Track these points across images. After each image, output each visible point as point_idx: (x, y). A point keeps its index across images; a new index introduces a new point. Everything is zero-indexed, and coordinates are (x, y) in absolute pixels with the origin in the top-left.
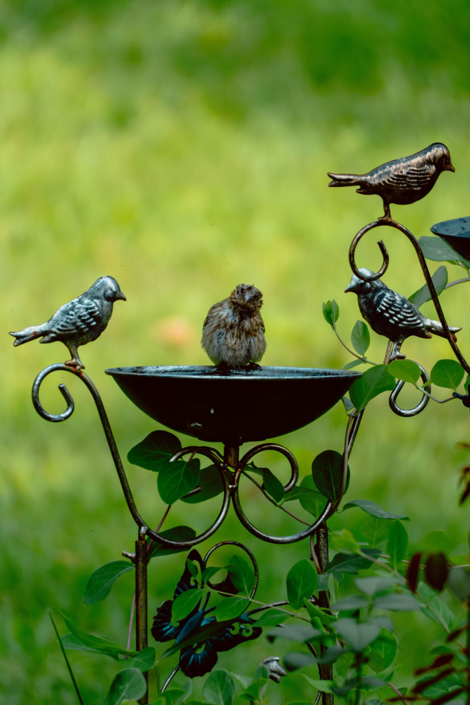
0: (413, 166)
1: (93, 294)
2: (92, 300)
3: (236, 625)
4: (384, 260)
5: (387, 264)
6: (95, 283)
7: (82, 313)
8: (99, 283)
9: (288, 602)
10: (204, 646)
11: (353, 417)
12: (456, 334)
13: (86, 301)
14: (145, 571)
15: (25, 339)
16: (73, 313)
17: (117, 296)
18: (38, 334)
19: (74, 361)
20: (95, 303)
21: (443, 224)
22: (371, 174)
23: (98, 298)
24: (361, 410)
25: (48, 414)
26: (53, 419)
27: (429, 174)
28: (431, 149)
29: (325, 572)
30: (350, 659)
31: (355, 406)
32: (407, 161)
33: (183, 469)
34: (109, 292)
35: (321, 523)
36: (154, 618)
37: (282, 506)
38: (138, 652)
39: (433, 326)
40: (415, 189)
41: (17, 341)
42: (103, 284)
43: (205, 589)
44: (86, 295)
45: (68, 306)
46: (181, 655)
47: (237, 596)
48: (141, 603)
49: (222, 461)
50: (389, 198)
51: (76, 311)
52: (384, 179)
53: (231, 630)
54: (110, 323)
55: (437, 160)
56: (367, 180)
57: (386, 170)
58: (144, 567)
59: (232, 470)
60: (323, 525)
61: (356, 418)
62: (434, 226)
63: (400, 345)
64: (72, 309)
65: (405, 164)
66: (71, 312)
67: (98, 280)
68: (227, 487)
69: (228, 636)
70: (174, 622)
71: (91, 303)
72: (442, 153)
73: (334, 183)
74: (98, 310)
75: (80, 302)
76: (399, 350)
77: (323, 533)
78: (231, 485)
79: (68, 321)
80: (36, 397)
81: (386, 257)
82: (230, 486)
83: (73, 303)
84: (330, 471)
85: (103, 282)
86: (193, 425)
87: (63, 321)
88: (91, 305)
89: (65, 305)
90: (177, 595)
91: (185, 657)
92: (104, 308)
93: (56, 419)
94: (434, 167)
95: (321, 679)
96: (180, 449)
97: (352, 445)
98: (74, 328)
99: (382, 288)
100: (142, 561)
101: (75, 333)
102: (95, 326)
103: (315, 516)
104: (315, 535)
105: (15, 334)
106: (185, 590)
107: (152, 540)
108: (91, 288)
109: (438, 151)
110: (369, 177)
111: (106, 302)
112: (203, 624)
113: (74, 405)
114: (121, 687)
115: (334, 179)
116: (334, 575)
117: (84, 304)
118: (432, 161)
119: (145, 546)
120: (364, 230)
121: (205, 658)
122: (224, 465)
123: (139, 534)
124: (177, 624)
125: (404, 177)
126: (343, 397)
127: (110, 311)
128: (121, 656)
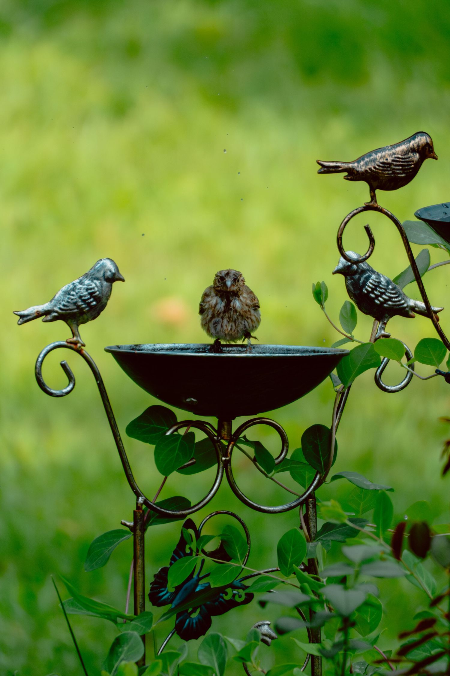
0: (397, 154)
1: (93, 275)
2: (92, 281)
3: (229, 590)
4: (370, 243)
5: (373, 247)
6: (95, 265)
7: (82, 293)
8: (99, 265)
9: (279, 569)
10: (198, 610)
11: (340, 393)
12: (438, 314)
13: (87, 282)
14: (142, 539)
15: (29, 318)
16: (74, 293)
17: (116, 277)
18: (40, 314)
19: (75, 339)
20: (95, 284)
21: (426, 209)
22: (358, 161)
23: (98, 279)
24: (348, 385)
25: (50, 389)
26: (55, 394)
27: (413, 161)
28: (415, 138)
29: (314, 540)
30: (337, 623)
31: (342, 383)
32: (392, 149)
33: (179, 442)
34: (109, 273)
35: (310, 494)
36: (151, 584)
37: (273, 477)
38: (135, 616)
39: (416, 306)
40: (400, 175)
41: (21, 320)
42: (103, 266)
43: (199, 556)
44: (86, 276)
45: (70, 286)
46: (177, 619)
47: (230, 563)
48: (139, 569)
49: (216, 434)
50: (375, 184)
51: (77, 291)
52: (370, 166)
53: (224, 595)
54: (109, 303)
55: (420, 148)
56: (354, 167)
57: (372, 157)
58: (141, 535)
59: (225, 443)
60: (311, 496)
61: (343, 394)
62: (418, 211)
63: (385, 324)
64: (73, 290)
65: (391, 152)
66: (72, 293)
67: (98, 262)
68: (220, 459)
69: (221, 601)
70: (170, 588)
71: (92, 283)
72: (425, 141)
73: (322, 170)
74: (98, 290)
75: (81, 283)
76: (384, 329)
77: (312, 503)
78: (225, 457)
79: (69, 300)
80: (38, 373)
81: (372, 241)
82: (224, 459)
83: (74, 284)
84: (319, 444)
85: (103, 263)
86: (188, 400)
87: (65, 301)
88: (91, 285)
89: (67, 286)
90: (173, 562)
91: (180, 622)
92: (104, 288)
93: (58, 394)
94: (417, 155)
95: (310, 642)
96: (176, 423)
97: (339, 419)
98: (75, 307)
99: (368, 270)
100: (140, 530)
101: (76, 312)
102: (95, 306)
103: (304, 486)
104: (305, 505)
105: (19, 313)
106: (180, 557)
107: (149, 509)
108: (91, 269)
109: (422, 140)
110: (356, 165)
111: (105, 283)
112: (198, 590)
113: (75, 381)
114: (120, 650)
115: (323, 166)
116: (322, 544)
117: (84, 285)
118: (416, 149)
119: (142, 516)
120: (351, 215)
121: (199, 622)
122: (218, 438)
123: (137, 504)
124: (173, 590)
125: (390, 164)
126: (331, 374)
127: (109, 292)
128: (119, 620)
